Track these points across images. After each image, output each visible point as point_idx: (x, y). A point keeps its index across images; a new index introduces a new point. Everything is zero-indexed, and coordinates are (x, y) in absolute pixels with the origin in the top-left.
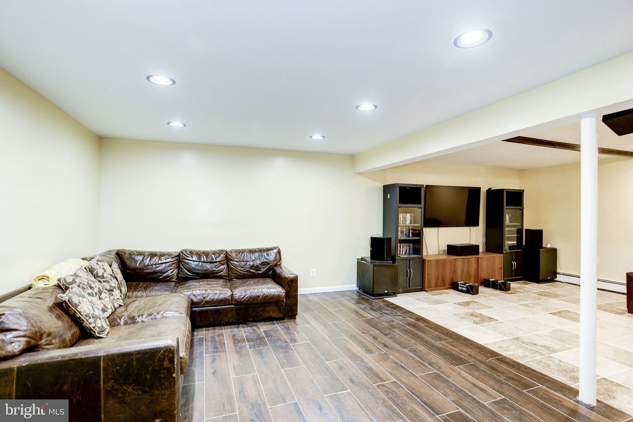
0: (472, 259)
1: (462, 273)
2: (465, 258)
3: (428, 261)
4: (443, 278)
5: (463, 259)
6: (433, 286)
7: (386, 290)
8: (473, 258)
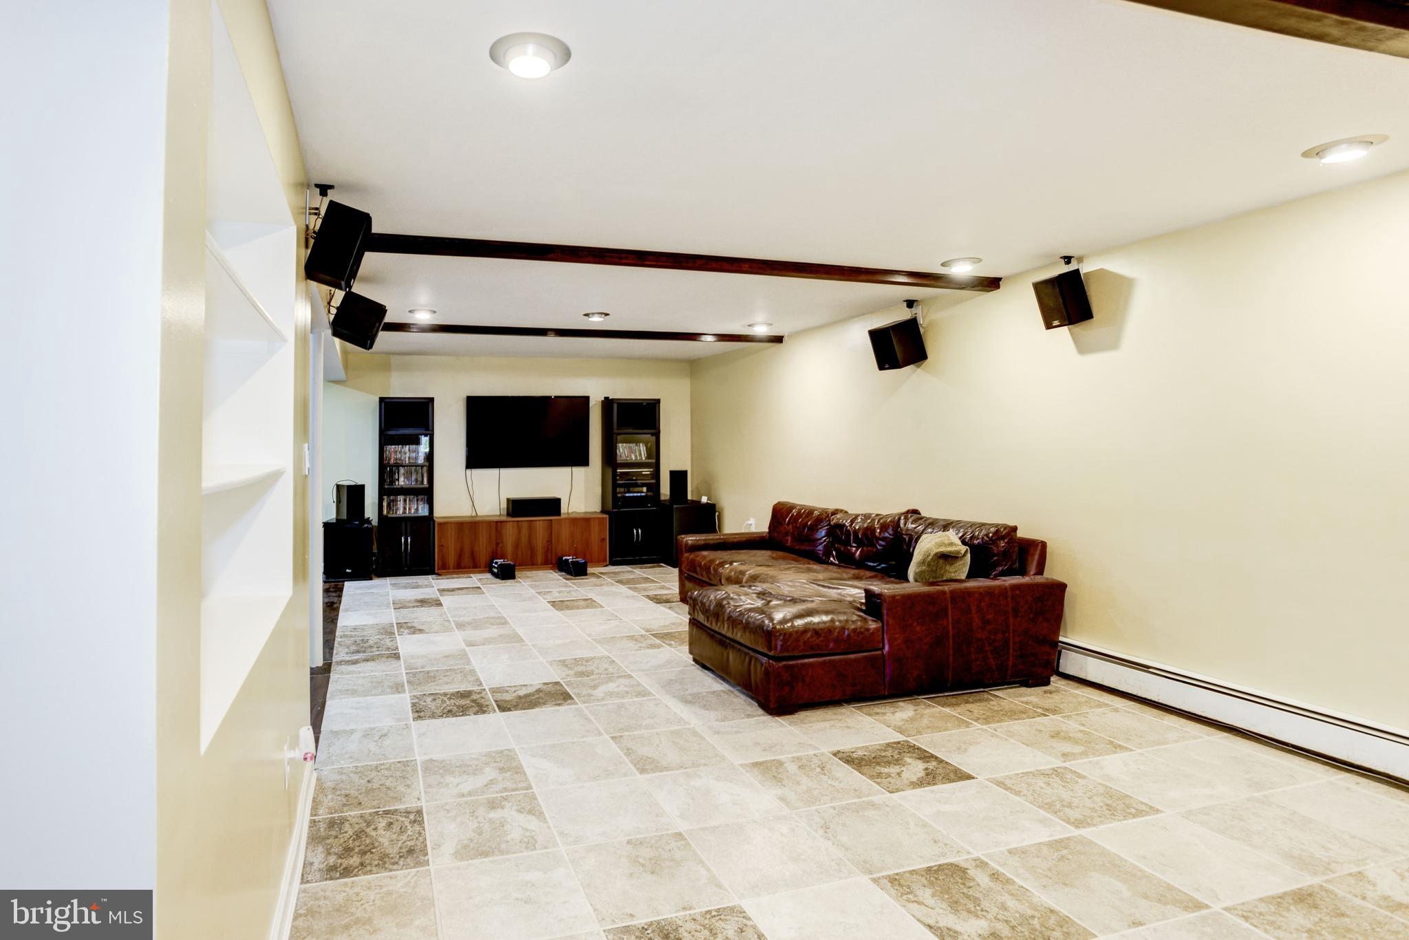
0: (538, 522)
1: (517, 546)
2: (522, 521)
3: (440, 524)
4: (472, 554)
5: (518, 521)
6: (451, 566)
7: (349, 569)
8: (539, 520)
